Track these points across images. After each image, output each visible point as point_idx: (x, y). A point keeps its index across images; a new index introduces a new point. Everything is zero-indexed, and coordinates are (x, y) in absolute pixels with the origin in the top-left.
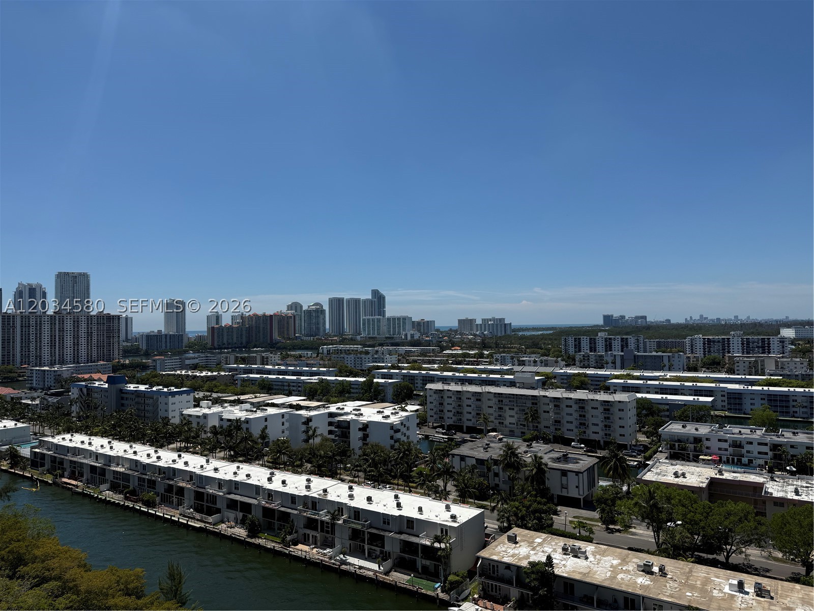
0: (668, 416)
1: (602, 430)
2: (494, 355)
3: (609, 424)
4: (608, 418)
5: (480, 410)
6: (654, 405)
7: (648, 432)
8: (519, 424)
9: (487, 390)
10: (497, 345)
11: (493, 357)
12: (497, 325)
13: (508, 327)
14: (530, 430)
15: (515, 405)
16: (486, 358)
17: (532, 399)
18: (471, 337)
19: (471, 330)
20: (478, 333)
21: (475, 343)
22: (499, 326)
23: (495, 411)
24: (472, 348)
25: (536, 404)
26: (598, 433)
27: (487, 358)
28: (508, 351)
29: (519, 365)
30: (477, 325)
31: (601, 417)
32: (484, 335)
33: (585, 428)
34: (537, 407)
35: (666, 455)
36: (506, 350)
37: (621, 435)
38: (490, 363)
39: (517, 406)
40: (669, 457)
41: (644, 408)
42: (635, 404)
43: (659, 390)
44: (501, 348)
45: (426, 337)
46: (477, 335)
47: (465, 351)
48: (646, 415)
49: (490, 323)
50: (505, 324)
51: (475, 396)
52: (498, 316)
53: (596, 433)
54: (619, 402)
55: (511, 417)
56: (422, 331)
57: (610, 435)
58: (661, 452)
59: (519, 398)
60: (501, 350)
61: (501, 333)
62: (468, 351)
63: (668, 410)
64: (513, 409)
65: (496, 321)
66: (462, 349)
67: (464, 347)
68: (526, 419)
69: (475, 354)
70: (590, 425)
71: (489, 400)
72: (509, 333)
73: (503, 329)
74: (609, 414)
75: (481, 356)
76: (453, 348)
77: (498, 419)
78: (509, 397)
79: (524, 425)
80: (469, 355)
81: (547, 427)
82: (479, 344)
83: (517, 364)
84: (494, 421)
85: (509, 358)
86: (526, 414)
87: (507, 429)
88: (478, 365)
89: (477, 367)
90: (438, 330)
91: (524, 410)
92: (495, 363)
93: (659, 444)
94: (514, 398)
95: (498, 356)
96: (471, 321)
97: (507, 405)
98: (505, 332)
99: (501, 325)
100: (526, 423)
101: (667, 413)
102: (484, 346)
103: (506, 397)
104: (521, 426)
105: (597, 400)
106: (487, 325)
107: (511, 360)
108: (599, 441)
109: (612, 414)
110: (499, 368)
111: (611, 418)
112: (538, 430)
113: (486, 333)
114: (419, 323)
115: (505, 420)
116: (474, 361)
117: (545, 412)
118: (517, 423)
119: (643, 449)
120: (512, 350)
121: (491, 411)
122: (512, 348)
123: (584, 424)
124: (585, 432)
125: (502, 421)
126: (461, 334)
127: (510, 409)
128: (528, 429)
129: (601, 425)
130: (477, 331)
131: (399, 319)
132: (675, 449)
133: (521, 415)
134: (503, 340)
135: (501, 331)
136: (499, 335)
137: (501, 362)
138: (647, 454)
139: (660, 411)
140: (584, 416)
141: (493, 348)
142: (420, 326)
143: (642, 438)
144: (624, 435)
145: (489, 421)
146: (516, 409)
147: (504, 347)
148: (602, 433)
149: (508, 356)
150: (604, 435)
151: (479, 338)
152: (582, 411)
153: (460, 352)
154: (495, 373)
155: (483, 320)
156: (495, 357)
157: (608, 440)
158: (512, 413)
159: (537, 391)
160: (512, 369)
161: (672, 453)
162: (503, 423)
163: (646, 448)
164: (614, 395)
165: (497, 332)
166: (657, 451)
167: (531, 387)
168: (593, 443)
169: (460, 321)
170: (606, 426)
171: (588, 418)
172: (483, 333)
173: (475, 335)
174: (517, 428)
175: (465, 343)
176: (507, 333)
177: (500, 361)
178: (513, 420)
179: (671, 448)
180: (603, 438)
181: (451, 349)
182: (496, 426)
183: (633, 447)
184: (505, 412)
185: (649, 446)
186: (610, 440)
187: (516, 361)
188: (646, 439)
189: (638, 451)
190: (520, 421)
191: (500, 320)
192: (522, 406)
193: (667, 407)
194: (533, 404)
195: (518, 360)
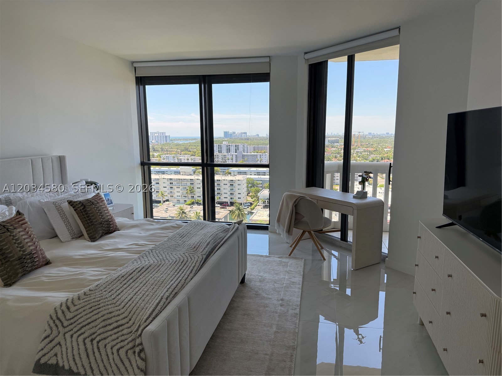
0: (261, 187)
1: (229, 196)
3: (233, 193)
4: (233, 189)
5: (159, 189)
6: (255, 181)
7: (252, 195)
8: (183, 196)
9: (163, 177)
14: (189, 199)
15: (180, 185)
17: (190, 181)
23: (168, 189)
25: (193, 184)
26: (227, 198)
31: (229, 189)
33: (220, 195)
34: (194, 186)
35: (262, 207)
37: (239, 198)
39: (181, 185)
40: (262, 208)
41: (250, 183)
42: (245, 181)
43: (256, 173)
48: (251, 187)
51: (155, 181)
53: (226, 198)
54: (238, 180)
55: (178, 192)
57: (233, 198)
58: (259, 205)
59: (183, 181)
63: (261, 184)
64: (179, 188)
68: (187, 193)
70: (223, 194)
71: (164, 183)
74: (233, 187)
77: (170, 194)
78: (176, 181)
79: (186, 197)
81: (199, 197)
84: (168, 195)
86: (187, 190)
87: (176, 200)
91: (186, 188)
93: (258, 201)
94: (180, 181)
97: (175, 185)
100: (187, 195)
101: (261, 185)
103: (175, 181)
104: (184, 197)
105: (227, 180)
108: (228, 202)
109: (234, 187)
111: (234, 189)
112: (194, 199)
115: (174, 194)
117: (198, 188)
118: (182, 196)
119: (250, 205)
121: (165, 189)
123: (220, 193)
124: (220, 198)
125: (173, 195)
127: (177, 188)
128: (188, 199)
129: (229, 193)
132: (266, 203)
133: (184, 191)
138: (252, 207)
139: (257, 184)
140: (220, 189)
143: (250, 199)
144: (240, 198)
145: (164, 196)
146: (181, 187)
148: (229, 198)
150: (230, 198)
152: (219, 186)
157: (232, 201)
158: (178, 190)
159: (193, 176)
161: (264, 206)
162: (173, 196)
163: (251, 204)
164: (235, 176)
166: (257, 205)
167: (190, 174)
168: (224, 203)
170: (231, 194)
171: (222, 190)
174: (182, 198)
178: (179, 194)
179: (264, 203)
180: (230, 200)
182: (169, 198)
183: (245, 204)
184: (174, 190)
185: (253, 203)
186: (233, 201)
188: (251, 199)
189: (248, 206)
190: (183, 194)
192: (184, 186)
193: (261, 182)
194: (191, 184)
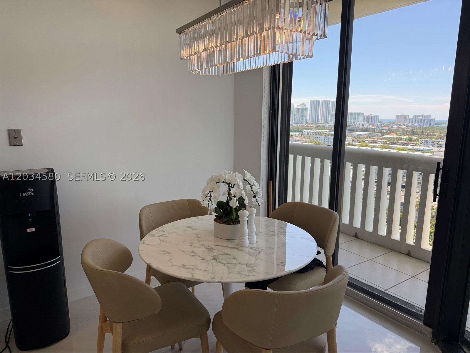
2: (420, 140)
10: (423, 133)
11: (419, 141)
12: (424, 119)
13: (432, 121)
16: (413, 141)
18: (404, 127)
19: (405, 122)
20: (409, 125)
21: (407, 131)
22: (426, 120)
24: (404, 134)
27: (415, 141)
28: (430, 137)
29: (438, 147)
30: (410, 119)
32: (414, 126)
36: (429, 136)
38: (416, 145)
44: (425, 135)
45: (373, 126)
46: (408, 126)
47: (399, 136)
49: (419, 118)
50: (431, 119)
52: (426, 114)
56: (370, 122)
60: (425, 136)
61: (427, 125)
62: (401, 137)
65: (424, 117)
66: (397, 135)
67: (399, 134)
69: (406, 139)
72: (433, 125)
73: (429, 122)
75: (410, 140)
76: (391, 134)
80: (401, 139)
82: (409, 132)
83: (436, 145)
85: (431, 142)
88: (407, 145)
89: (407, 147)
90: (381, 122)
92: (420, 145)
95: (423, 140)
96: (405, 117)
98: (430, 125)
99: (428, 120)
102: (414, 133)
106: (417, 120)
107: (432, 144)
110: (422, 148)
113: (415, 125)
114: (368, 117)
116: (405, 143)
120: (433, 137)
122: (434, 135)
126: (397, 125)
130: (409, 123)
131: (355, 114)
134: (428, 130)
135: (427, 124)
136: (425, 126)
137: (425, 144)
141: (420, 135)
142: (369, 119)
147: (428, 135)
149: (430, 141)
151: (410, 128)
153: (396, 137)
154: (419, 151)
155: (415, 116)
156: (420, 141)
160: (432, 149)
165: (424, 124)
169: (397, 116)
172: (413, 125)
173: (407, 126)
175: (400, 131)
176: (431, 125)
177: (423, 144)
181: (389, 135)
187: (436, 144)
191: (427, 116)
195: (437, 144)
